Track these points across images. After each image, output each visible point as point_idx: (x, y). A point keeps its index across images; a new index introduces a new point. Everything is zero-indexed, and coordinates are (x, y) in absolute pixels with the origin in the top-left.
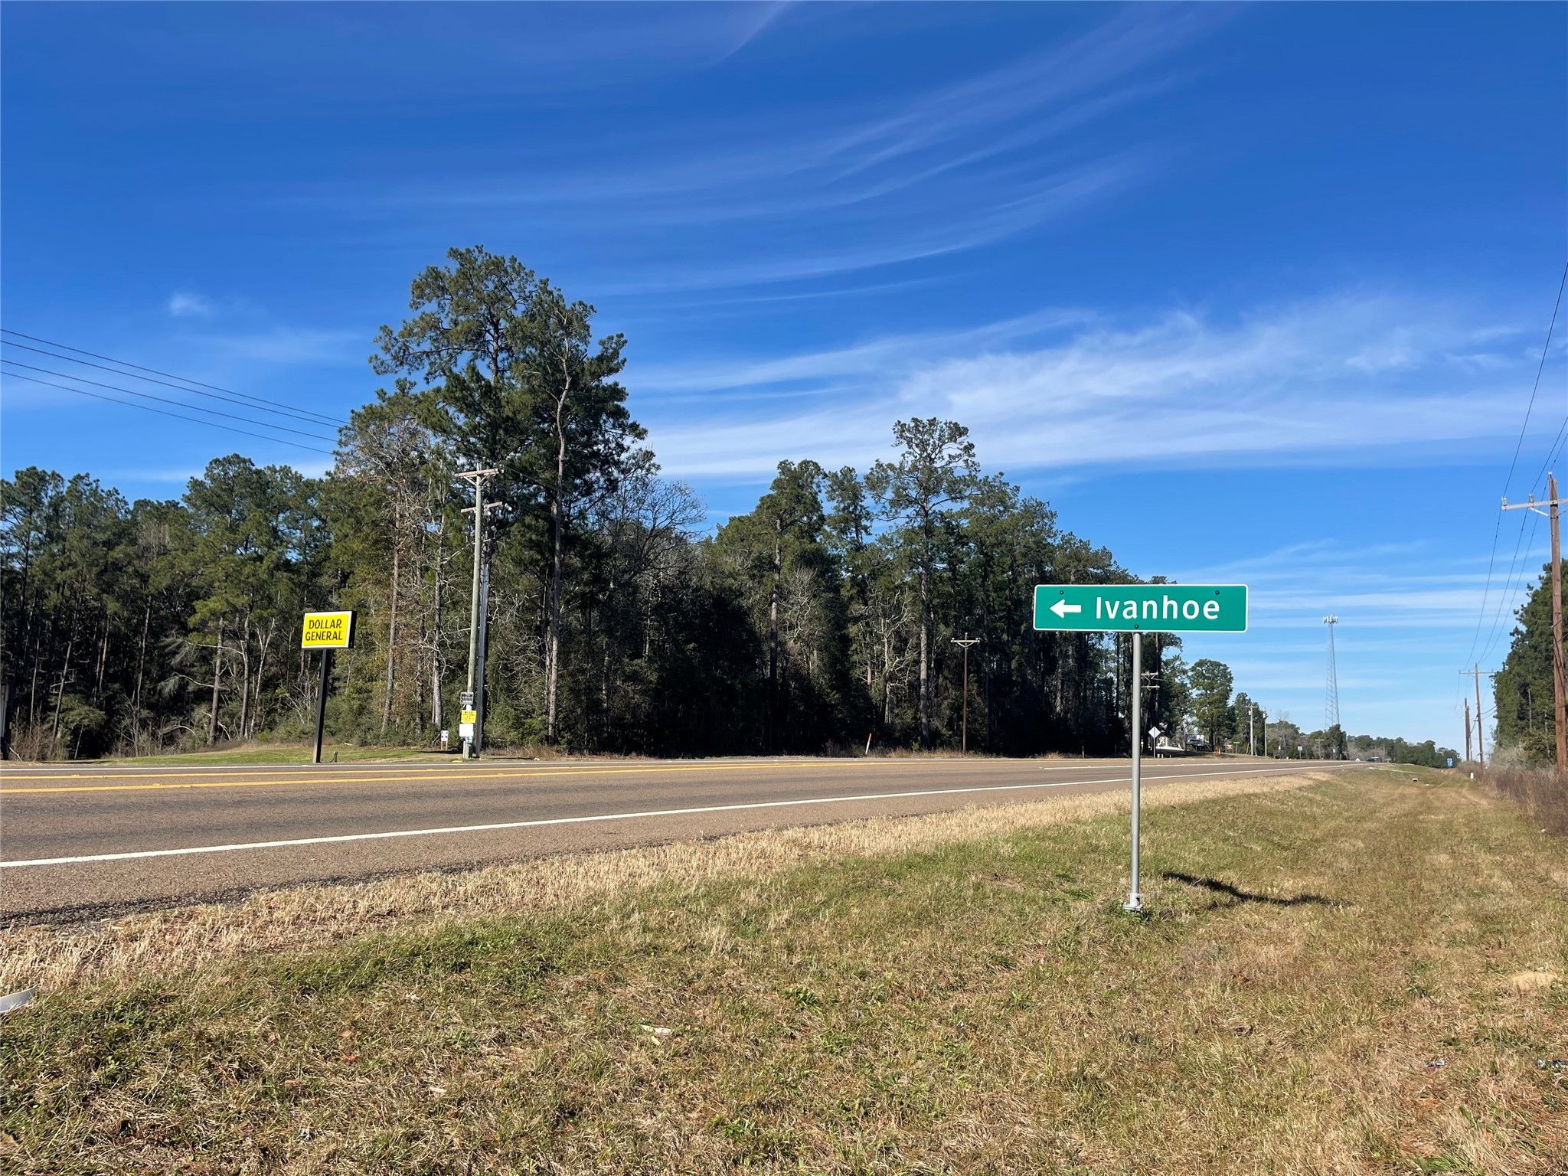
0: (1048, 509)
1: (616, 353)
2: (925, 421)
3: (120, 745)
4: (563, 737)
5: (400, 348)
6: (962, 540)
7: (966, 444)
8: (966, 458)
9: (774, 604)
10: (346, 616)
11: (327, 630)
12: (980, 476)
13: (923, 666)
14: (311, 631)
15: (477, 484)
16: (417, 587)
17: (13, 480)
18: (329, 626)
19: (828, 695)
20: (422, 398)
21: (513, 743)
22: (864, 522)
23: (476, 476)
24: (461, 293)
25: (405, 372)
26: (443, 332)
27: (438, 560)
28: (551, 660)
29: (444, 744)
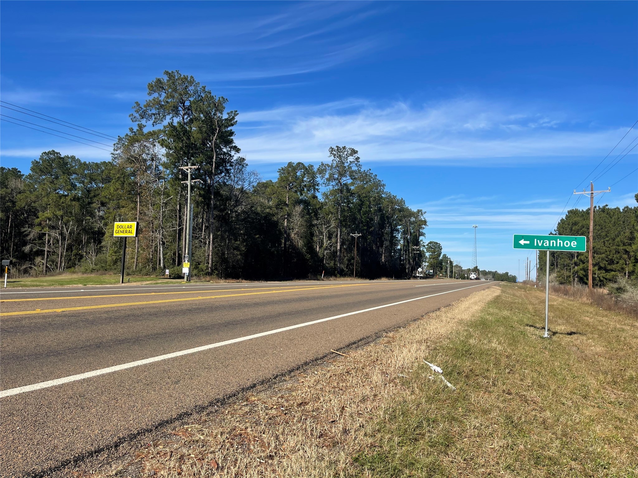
0: (382, 183)
1: (233, 118)
2: (341, 147)
4: (214, 273)
5: (143, 112)
6: (352, 194)
7: (356, 157)
8: (356, 163)
9: (286, 220)
10: (134, 224)
11: (125, 229)
12: (362, 170)
13: (339, 244)
14: (118, 229)
16: (151, 212)
18: (126, 227)
19: (306, 255)
20: (153, 133)
21: (196, 275)
22: (317, 187)
23: (188, 169)
24: (170, 90)
25: (143, 122)
26: (162, 106)
27: (162, 200)
28: (209, 242)
29: (167, 275)
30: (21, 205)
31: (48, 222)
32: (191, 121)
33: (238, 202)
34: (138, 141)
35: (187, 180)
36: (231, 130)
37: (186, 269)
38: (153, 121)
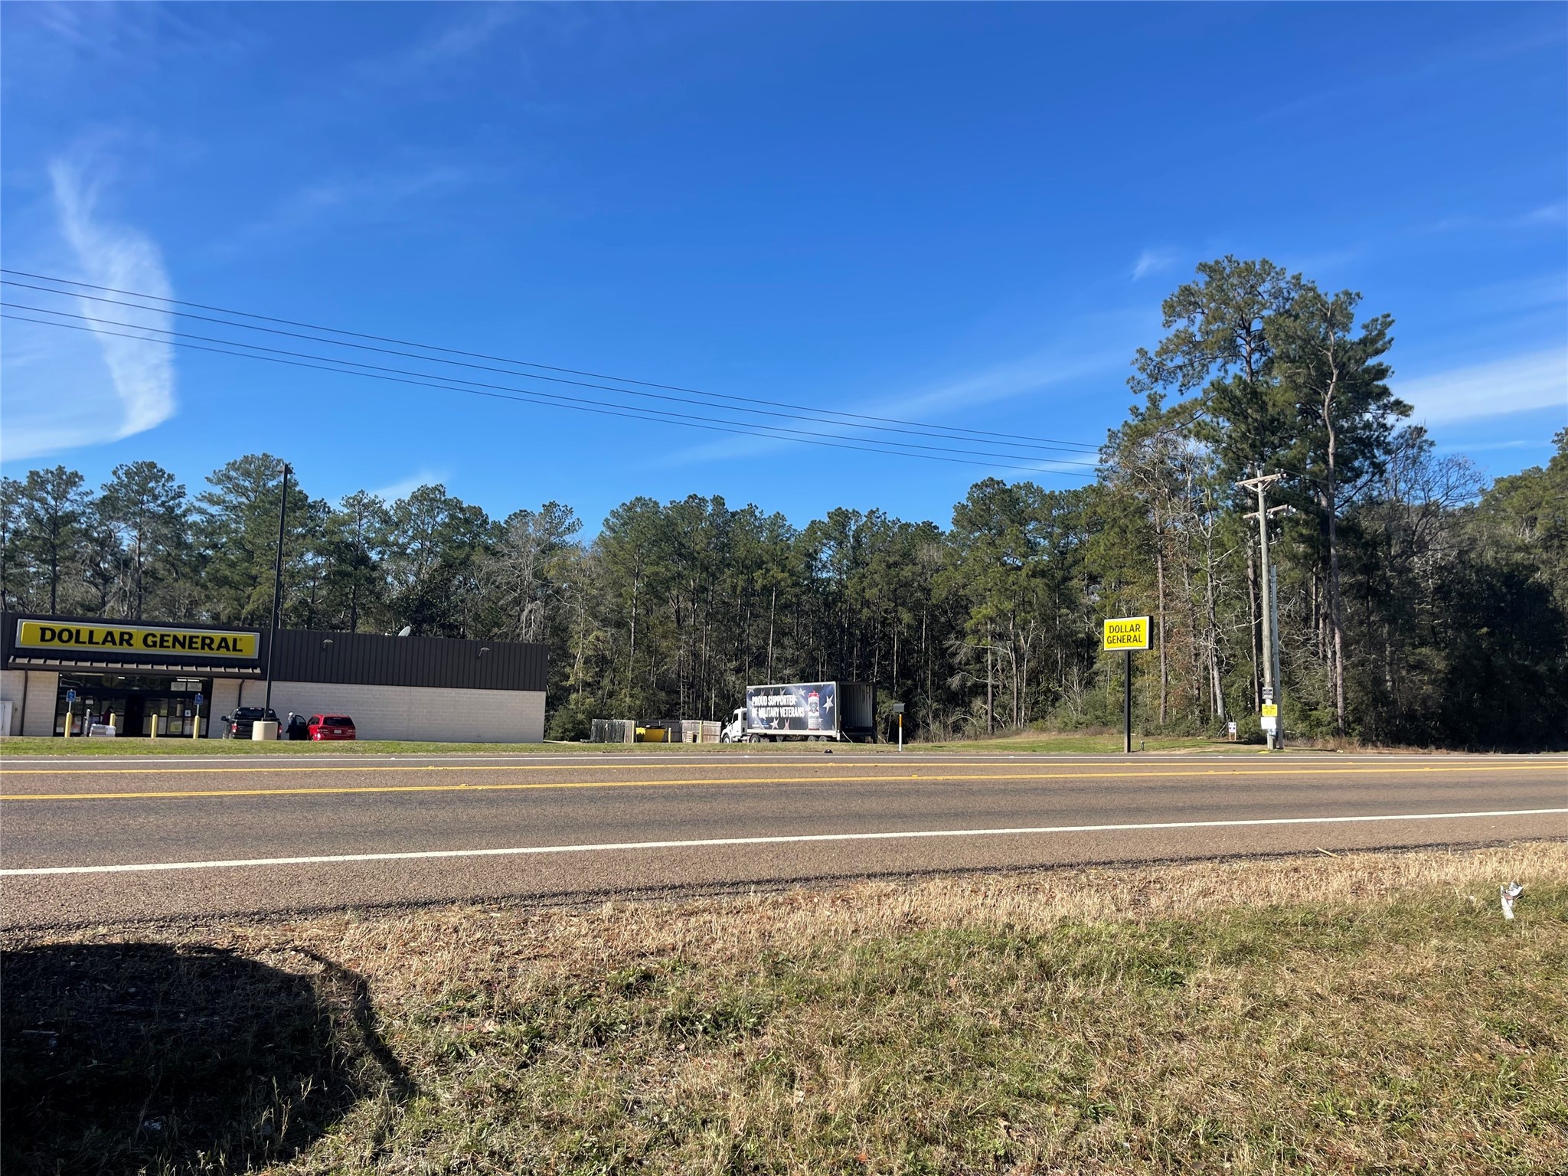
1: (1381, 334)
4: (1354, 730)
5: (1155, 367)
10: (1144, 621)
11: (1126, 634)
14: (1111, 635)
15: (1259, 490)
16: (1187, 589)
17: (826, 520)
18: (1128, 629)
20: (1179, 410)
21: (1303, 735)
23: (1258, 482)
24: (1213, 305)
25: (1158, 388)
26: (1196, 345)
27: (1208, 561)
28: (1334, 653)
29: (1233, 735)
30: (940, 595)
31: (989, 627)
32: (1269, 366)
33: (1416, 545)
34: (1147, 434)
35: (1256, 510)
36: (1381, 364)
37: (1268, 722)
38: (1179, 383)
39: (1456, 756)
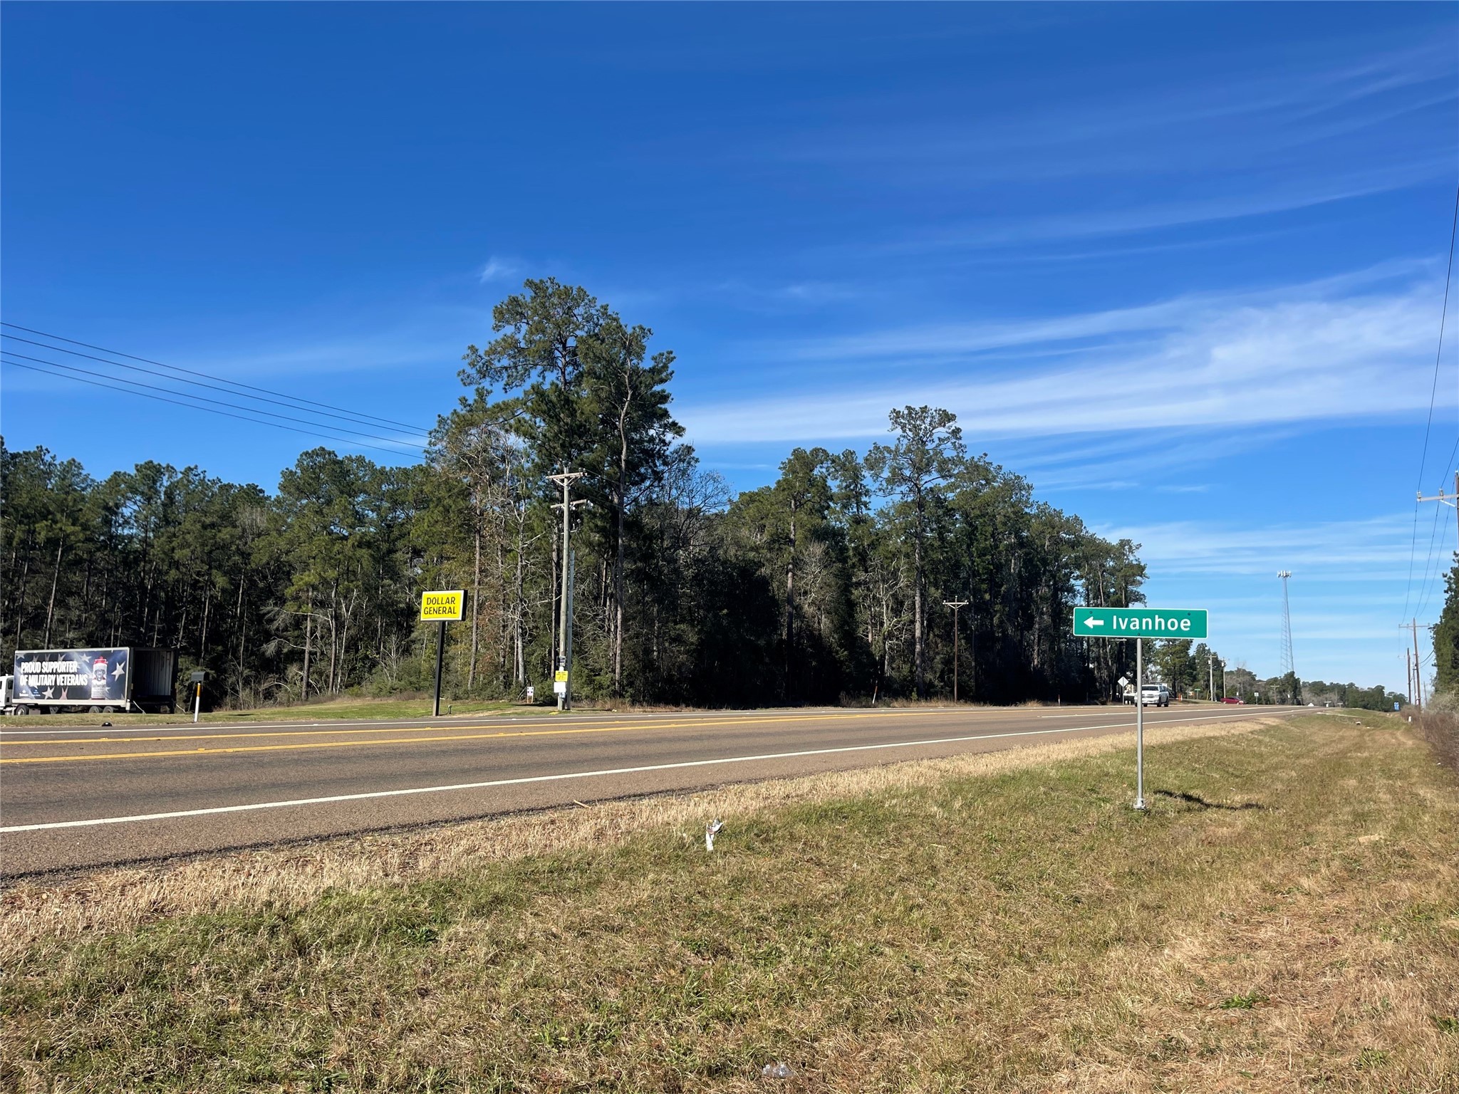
0: (1025, 482)
1: (665, 367)
2: (917, 409)
3: (228, 699)
4: (627, 692)
5: (484, 364)
6: (949, 512)
7: (953, 428)
8: (953, 440)
9: (790, 574)
10: (459, 595)
11: (442, 606)
12: (967, 457)
13: (918, 625)
14: (429, 606)
15: (565, 484)
16: (500, 567)
17: (133, 472)
18: (444, 602)
19: (837, 652)
20: (503, 406)
21: (587, 697)
22: (864, 499)
23: (564, 478)
24: (536, 318)
25: (486, 383)
26: (521, 350)
27: (519, 544)
28: (616, 627)
29: (530, 698)
30: (261, 560)
31: (310, 594)
32: (579, 378)
33: (681, 541)
34: (472, 424)
35: (562, 502)
36: (663, 391)
37: (560, 687)
38: (504, 382)
39: (700, 713)
